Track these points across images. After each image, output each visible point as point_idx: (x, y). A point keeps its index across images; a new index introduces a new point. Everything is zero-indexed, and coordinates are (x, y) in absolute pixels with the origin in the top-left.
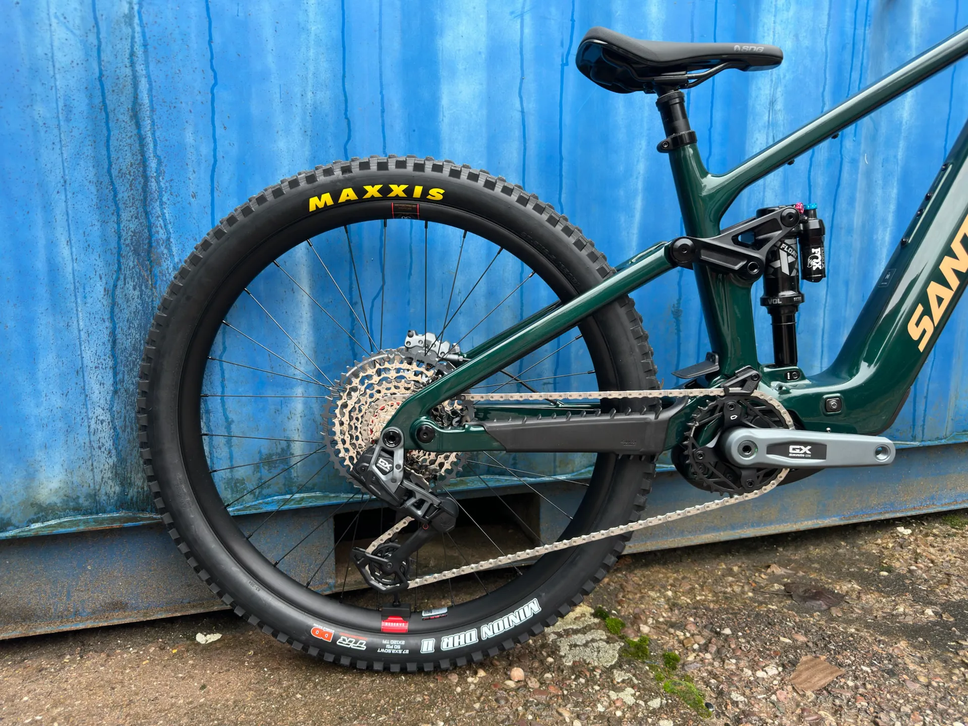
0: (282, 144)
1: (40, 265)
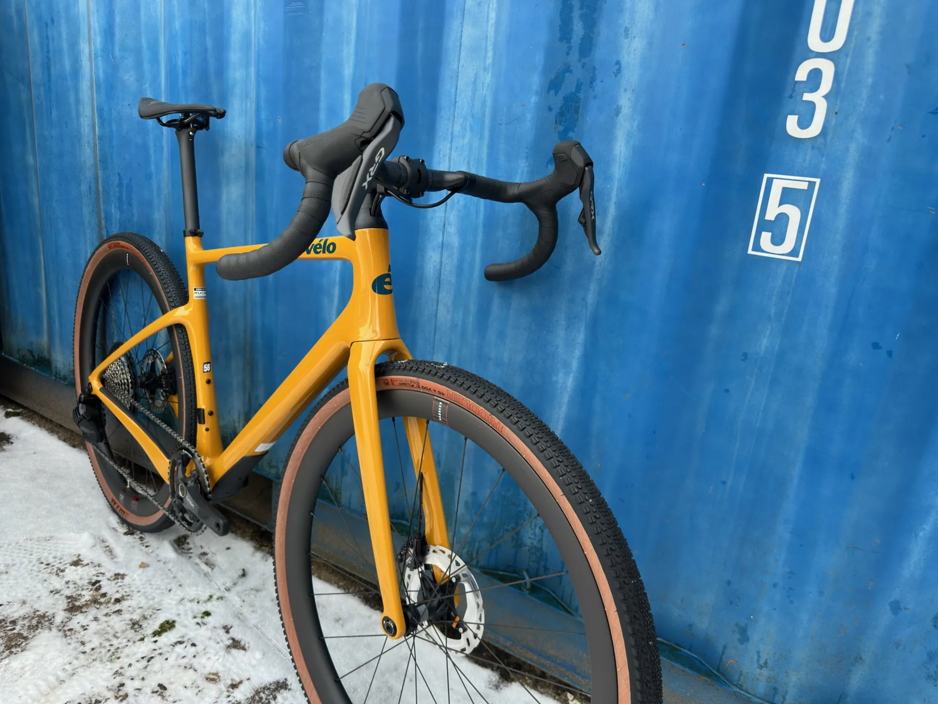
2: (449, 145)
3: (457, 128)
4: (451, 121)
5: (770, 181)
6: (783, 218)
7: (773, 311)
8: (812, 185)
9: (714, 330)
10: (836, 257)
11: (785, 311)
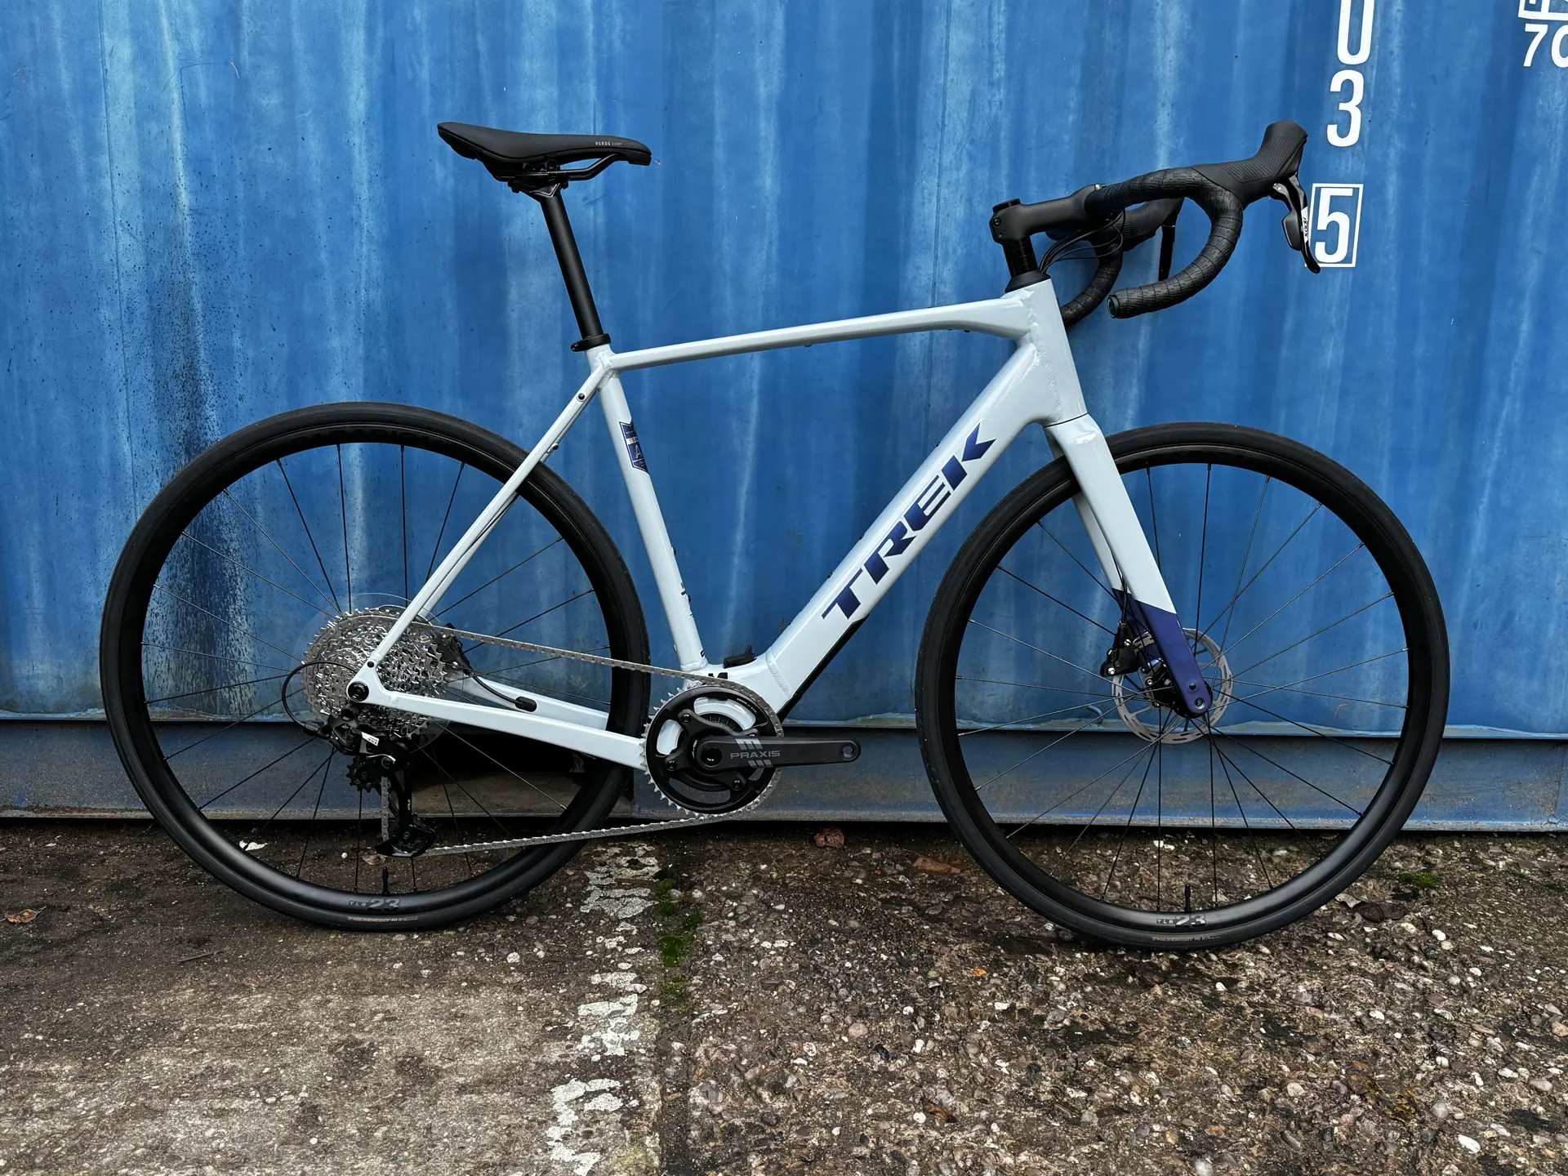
0: (335, 343)
1: (104, 460)
2: (936, 181)
3: (948, 158)
4: (938, 151)
5: (1318, 190)
6: (1334, 226)
7: (1334, 321)
8: (1356, 190)
9: (1284, 352)
10: (1391, 257)
11: (1346, 319)
